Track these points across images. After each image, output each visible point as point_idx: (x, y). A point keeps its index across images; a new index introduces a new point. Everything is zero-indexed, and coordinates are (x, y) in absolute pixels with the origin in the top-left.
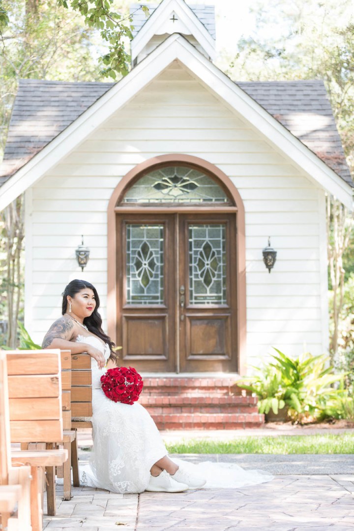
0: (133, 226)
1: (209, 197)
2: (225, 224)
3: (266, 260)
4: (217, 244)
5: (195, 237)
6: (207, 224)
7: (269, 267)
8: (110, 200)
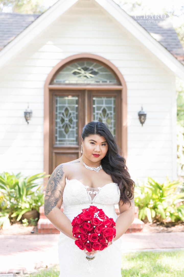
0: (60, 97)
1: (105, 80)
2: (115, 97)
3: (140, 118)
4: (110, 108)
5: (97, 104)
6: (104, 96)
7: (142, 123)
8: (46, 81)
